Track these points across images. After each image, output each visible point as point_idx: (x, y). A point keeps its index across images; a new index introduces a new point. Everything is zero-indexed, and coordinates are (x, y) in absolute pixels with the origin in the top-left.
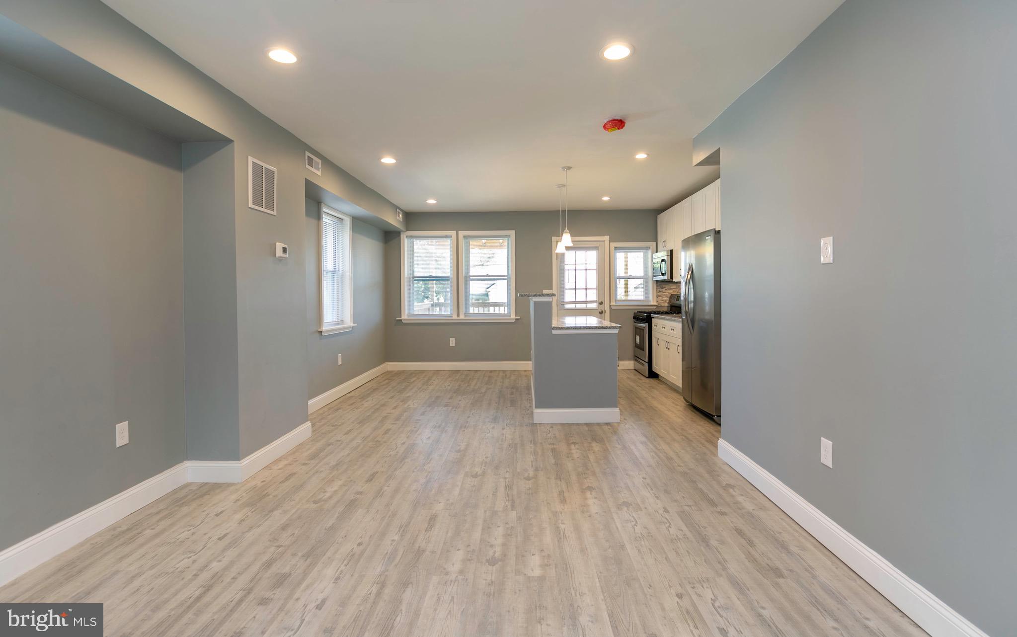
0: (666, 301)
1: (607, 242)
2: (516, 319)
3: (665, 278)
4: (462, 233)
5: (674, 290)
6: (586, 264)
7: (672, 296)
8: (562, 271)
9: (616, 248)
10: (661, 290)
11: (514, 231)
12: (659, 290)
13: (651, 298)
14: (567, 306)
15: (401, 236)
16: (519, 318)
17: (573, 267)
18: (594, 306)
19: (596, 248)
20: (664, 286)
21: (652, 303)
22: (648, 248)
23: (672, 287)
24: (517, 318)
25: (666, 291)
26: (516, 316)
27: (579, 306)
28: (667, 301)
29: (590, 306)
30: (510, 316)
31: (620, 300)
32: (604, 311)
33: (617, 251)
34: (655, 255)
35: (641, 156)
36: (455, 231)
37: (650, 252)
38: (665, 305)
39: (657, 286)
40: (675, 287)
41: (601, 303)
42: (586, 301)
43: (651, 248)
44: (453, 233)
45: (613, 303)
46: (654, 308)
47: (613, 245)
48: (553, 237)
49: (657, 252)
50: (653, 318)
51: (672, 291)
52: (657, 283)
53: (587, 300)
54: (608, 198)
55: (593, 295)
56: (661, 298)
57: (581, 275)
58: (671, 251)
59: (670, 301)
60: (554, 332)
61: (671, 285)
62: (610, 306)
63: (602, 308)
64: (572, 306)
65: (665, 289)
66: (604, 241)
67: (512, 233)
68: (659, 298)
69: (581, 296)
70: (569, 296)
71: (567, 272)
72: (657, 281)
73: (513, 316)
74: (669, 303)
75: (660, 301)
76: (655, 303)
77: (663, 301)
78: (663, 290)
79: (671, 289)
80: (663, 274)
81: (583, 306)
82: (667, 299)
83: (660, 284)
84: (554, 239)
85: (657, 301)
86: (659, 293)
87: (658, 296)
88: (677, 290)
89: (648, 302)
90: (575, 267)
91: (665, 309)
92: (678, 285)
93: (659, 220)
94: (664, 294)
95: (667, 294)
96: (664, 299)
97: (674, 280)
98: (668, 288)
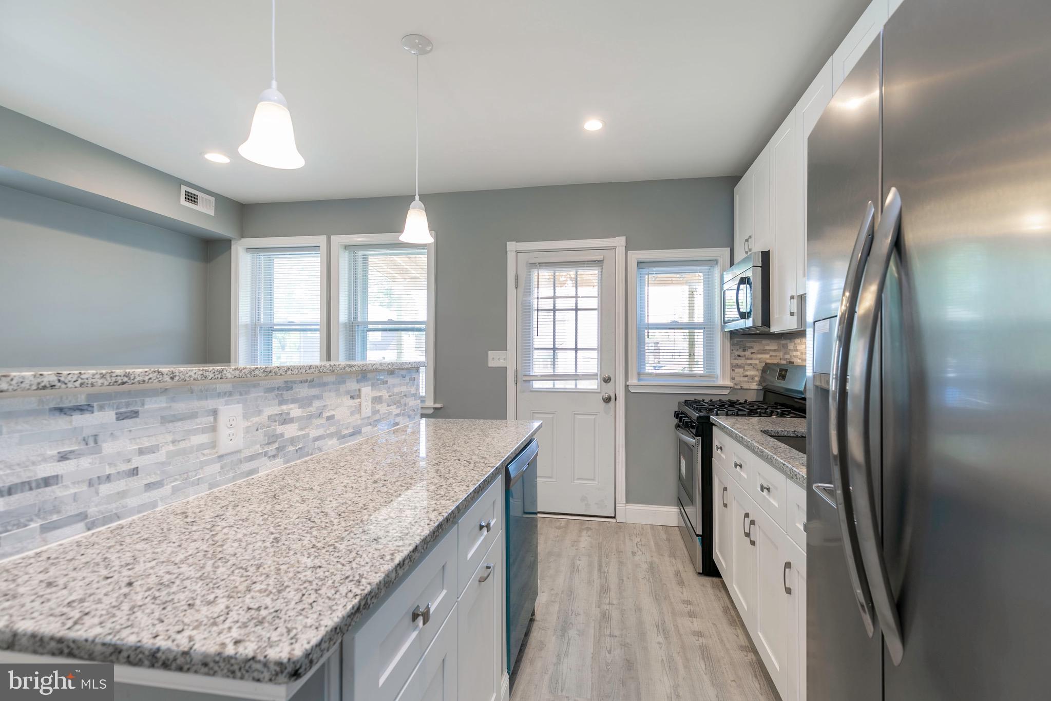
0: (753, 378)
1: (621, 250)
2: (435, 409)
3: (749, 323)
4: (338, 240)
5: (773, 352)
6: (577, 298)
7: (767, 368)
8: (526, 311)
9: (640, 264)
12: (737, 353)
13: (718, 371)
14: (537, 385)
15: (232, 247)
17: (549, 305)
18: (592, 385)
19: (598, 263)
20: (748, 345)
21: (720, 382)
22: (713, 262)
23: (767, 348)
24: (438, 406)
25: (754, 356)
26: (435, 402)
27: (560, 385)
28: (757, 379)
29: (584, 385)
31: (650, 374)
32: (613, 397)
33: (646, 270)
34: (728, 274)
36: (325, 237)
37: (717, 272)
38: (751, 387)
39: (732, 344)
40: (775, 347)
41: (607, 380)
42: (576, 375)
44: (321, 240)
45: (633, 381)
46: (726, 392)
47: (636, 256)
48: (508, 243)
49: (731, 265)
50: (718, 421)
51: (768, 356)
52: (731, 338)
53: (580, 371)
55: (590, 363)
56: (741, 370)
57: (566, 321)
58: (766, 256)
59: (762, 377)
61: (764, 342)
62: (627, 386)
63: (608, 390)
64: (548, 385)
65: (750, 351)
66: (613, 249)
68: (737, 370)
69: (565, 363)
70: (540, 365)
71: (536, 315)
72: (734, 334)
73: (430, 402)
74: (760, 383)
75: (738, 379)
76: (728, 383)
77: (746, 379)
78: (747, 353)
79: (764, 352)
80: (745, 316)
81: (570, 385)
82: (755, 373)
83: (738, 338)
84: (511, 246)
85: (733, 379)
86: (736, 362)
87: (734, 367)
88: (781, 354)
89: (714, 379)
90: (554, 304)
91: (751, 397)
92: (784, 342)
93: (737, 196)
94: (749, 362)
95: (757, 362)
96: (748, 373)
97: (774, 329)
98: (757, 347)
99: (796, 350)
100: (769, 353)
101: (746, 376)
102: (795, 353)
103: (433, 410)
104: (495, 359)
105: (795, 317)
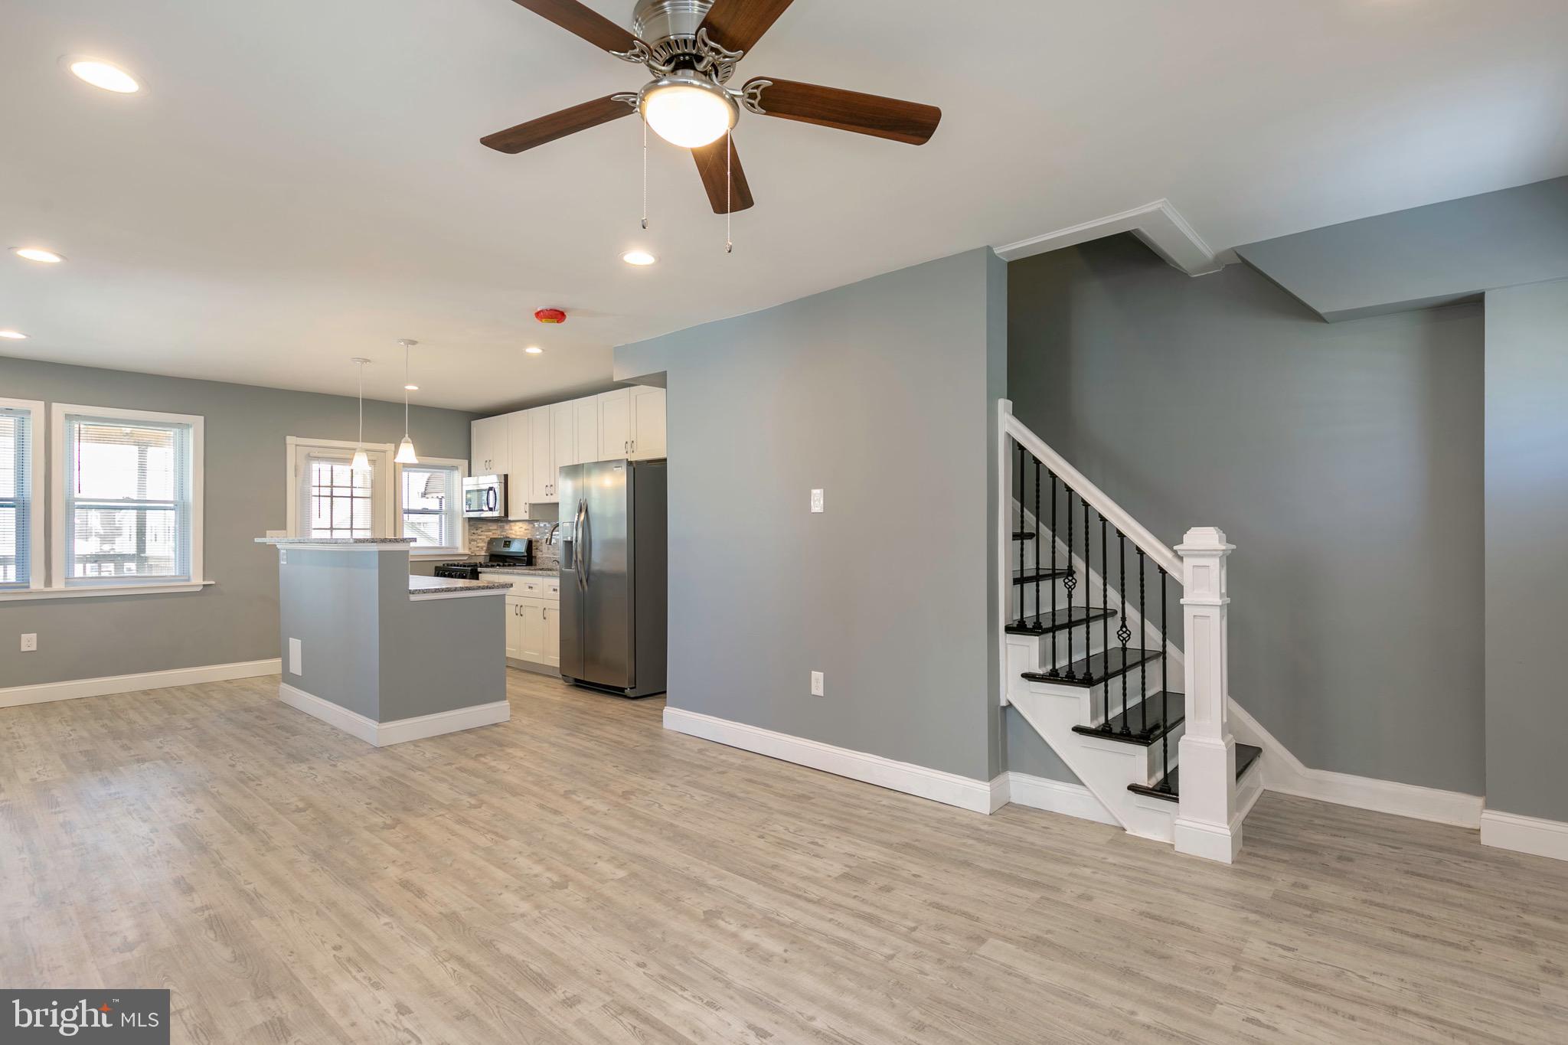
1: (392, 454)
2: (204, 585)
3: (496, 514)
4: (59, 408)
5: (494, 531)
6: (352, 487)
7: (491, 542)
8: (305, 499)
9: (406, 465)
10: (475, 532)
11: (203, 417)
12: (472, 532)
13: (460, 544)
16: (213, 583)
17: (326, 491)
20: (480, 526)
21: (461, 551)
22: (454, 468)
23: (491, 528)
24: (206, 583)
25: (483, 533)
26: (204, 580)
28: (485, 548)
30: (188, 580)
34: (467, 480)
35: (534, 350)
36: (46, 403)
37: (454, 474)
38: (481, 553)
39: (469, 526)
43: (460, 468)
44: (38, 405)
46: (466, 558)
48: (288, 437)
49: (470, 475)
50: (480, 573)
51: (490, 533)
52: (469, 521)
54: (416, 388)
56: (475, 543)
57: (342, 506)
58: (506, 477)
59: (488, 547)
60: (413, 598)
61: (489, 524)
65: (481, 530)
66: (384, 452)
67: (199, 420)
68: (472, 543)
71: (315, 500)
72: (470, 519)
73: (197, 580)
75: (474, 548)
76: (467, 552)
77: (478, 549)
78: (479, 531)
79: (489, 531)
80: (491, 509)
82: (484, 545)
83: (474, 523)
84: (291, 440)
85: (470, 549)
86: (472, 537)
87: (471, 541)
88: (498, 532)
89: (455, 550)
90: (332, 492)
91: (482, 560)
92: (502, 524)
93: (475, 429)
94: (480, 537)
95: (485, 537)
96: (479, 545)
97: (510, 518)
98: (484, 527)
99: (511, 530)
100: (494, 532)
101: (478, 547)
102: (510, 532)
103: (201, 588)
104: (271, 538)
105: (528, 513)
